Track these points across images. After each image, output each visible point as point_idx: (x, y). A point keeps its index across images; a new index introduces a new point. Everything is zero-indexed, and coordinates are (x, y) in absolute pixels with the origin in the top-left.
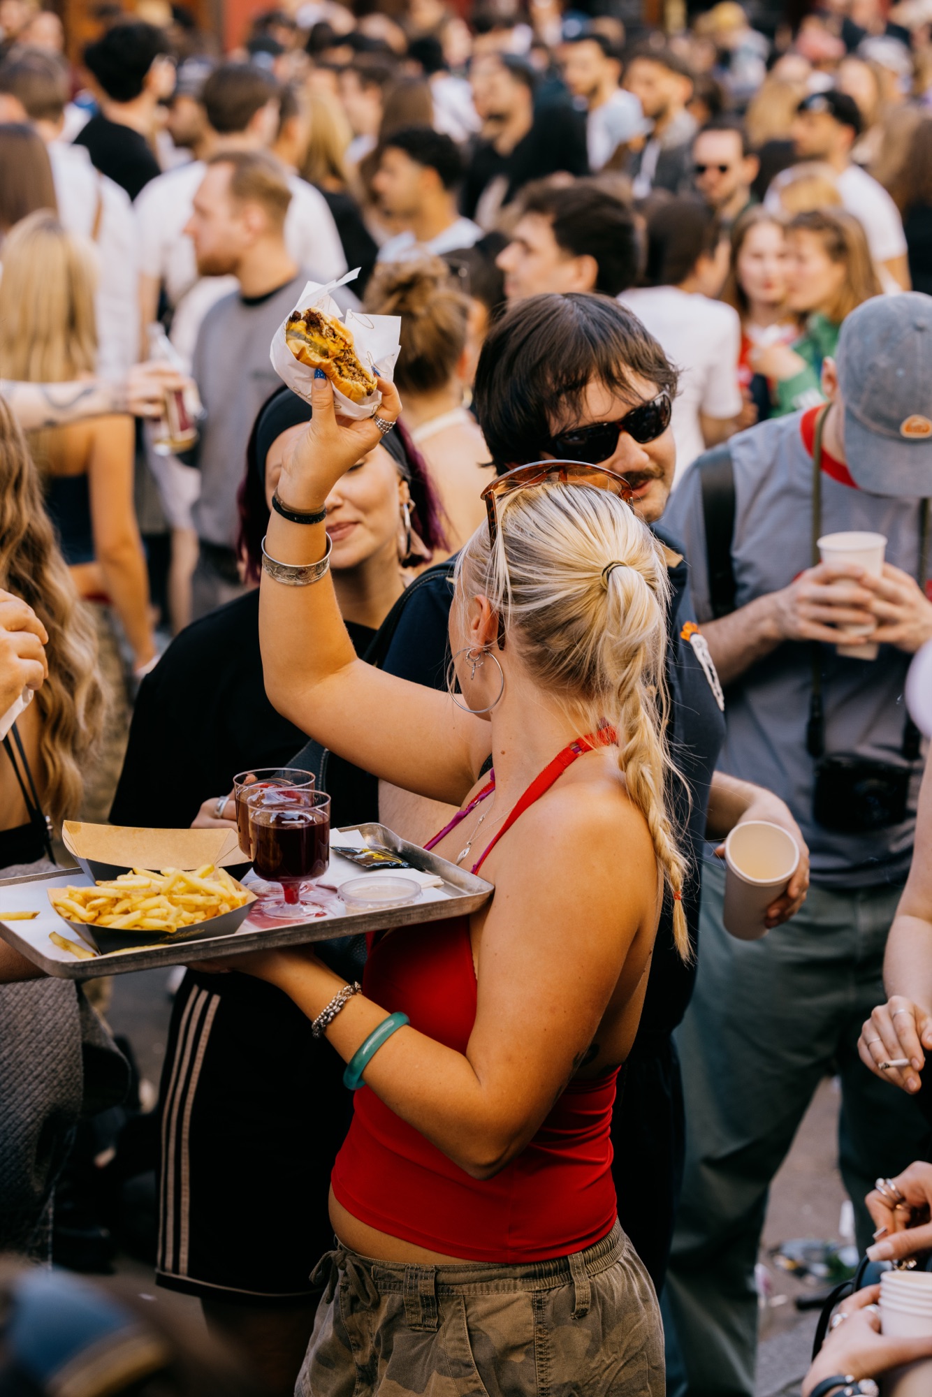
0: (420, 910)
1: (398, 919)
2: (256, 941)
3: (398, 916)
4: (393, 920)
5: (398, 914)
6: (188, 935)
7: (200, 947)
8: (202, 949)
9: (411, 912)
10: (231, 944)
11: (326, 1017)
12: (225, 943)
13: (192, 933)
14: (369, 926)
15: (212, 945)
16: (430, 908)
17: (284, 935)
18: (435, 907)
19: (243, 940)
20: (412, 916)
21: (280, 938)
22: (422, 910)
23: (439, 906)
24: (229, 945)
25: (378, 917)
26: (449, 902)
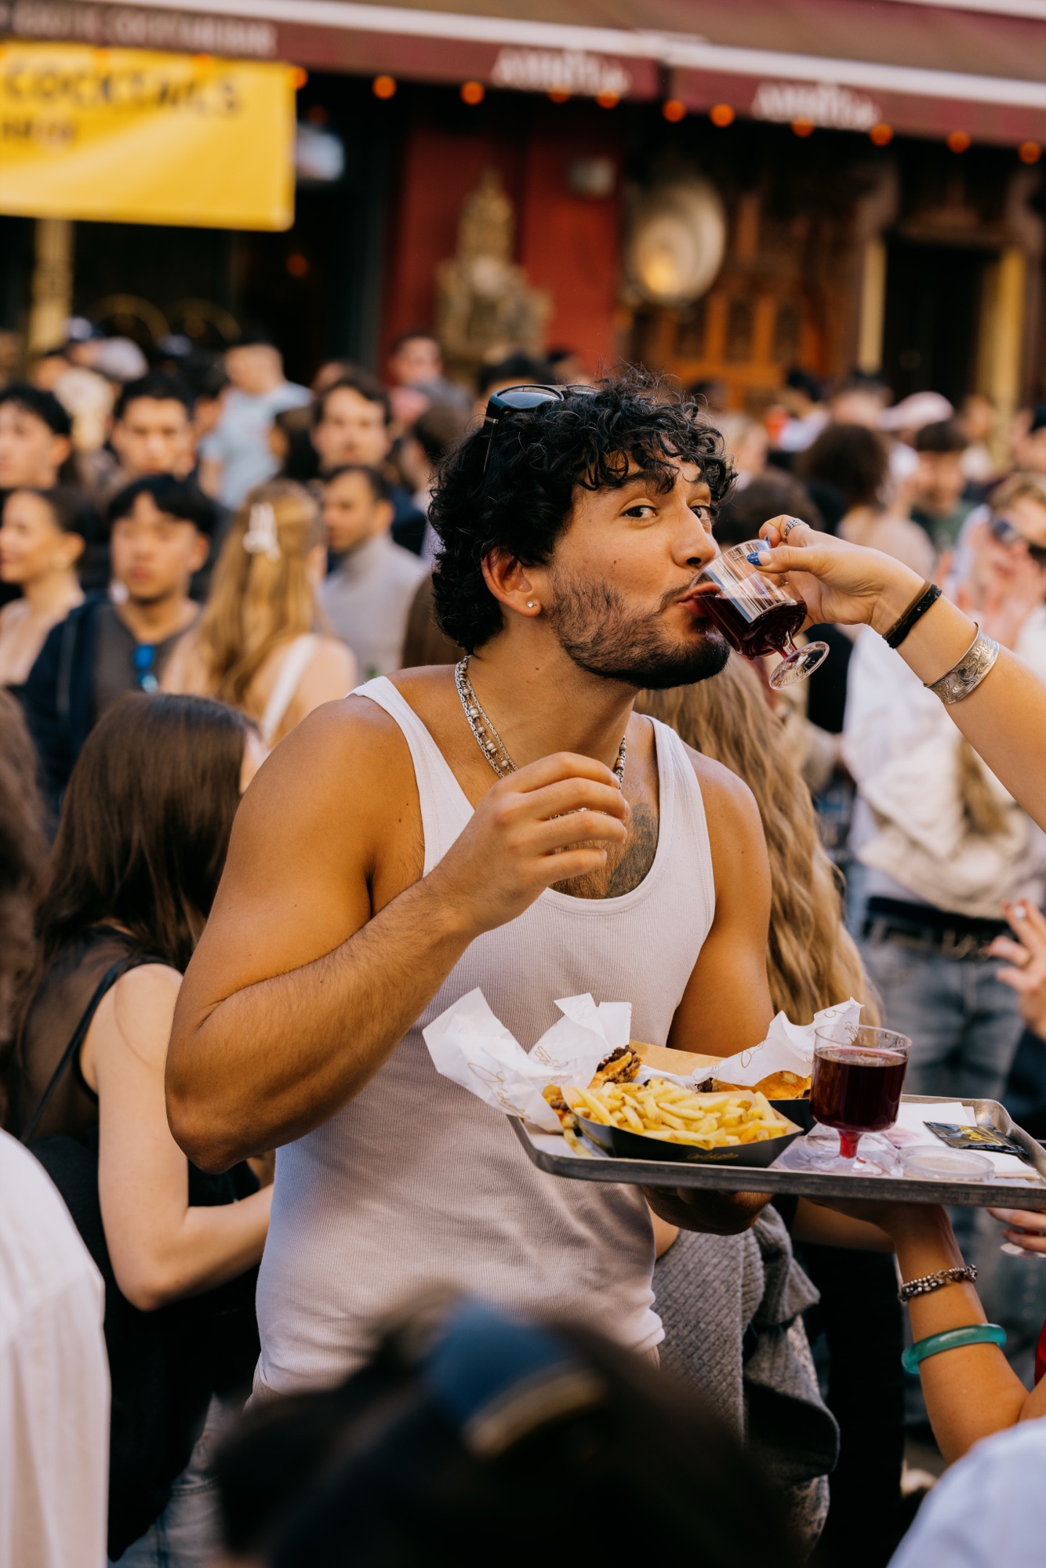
0: (982, 1191)
1: (953, 1196)
2: (778, 1181)
3: (953, 1192)
4: (947, 1195)
5: (954, 1190)
6: (719, 1158)
7: (711, 1173)
8: (712, 1177)
9: (971, 1191)
10: (748, 1179)
11: (912, 1289)
12: (741, 1176)
13: (725, 1156)
14: (917, 1195)
15: (724, 1174)
16: (994, 1191)
17: (813, 1183)
18: (1000, 1191)
19: (763, 1178)
20: (971, 1196)
21: (807, 1185)
22: (985, 1192)
23: (1005, 1191)
24: (744, 1178)
25: (930, 1188)
26: (1019, 1191)
